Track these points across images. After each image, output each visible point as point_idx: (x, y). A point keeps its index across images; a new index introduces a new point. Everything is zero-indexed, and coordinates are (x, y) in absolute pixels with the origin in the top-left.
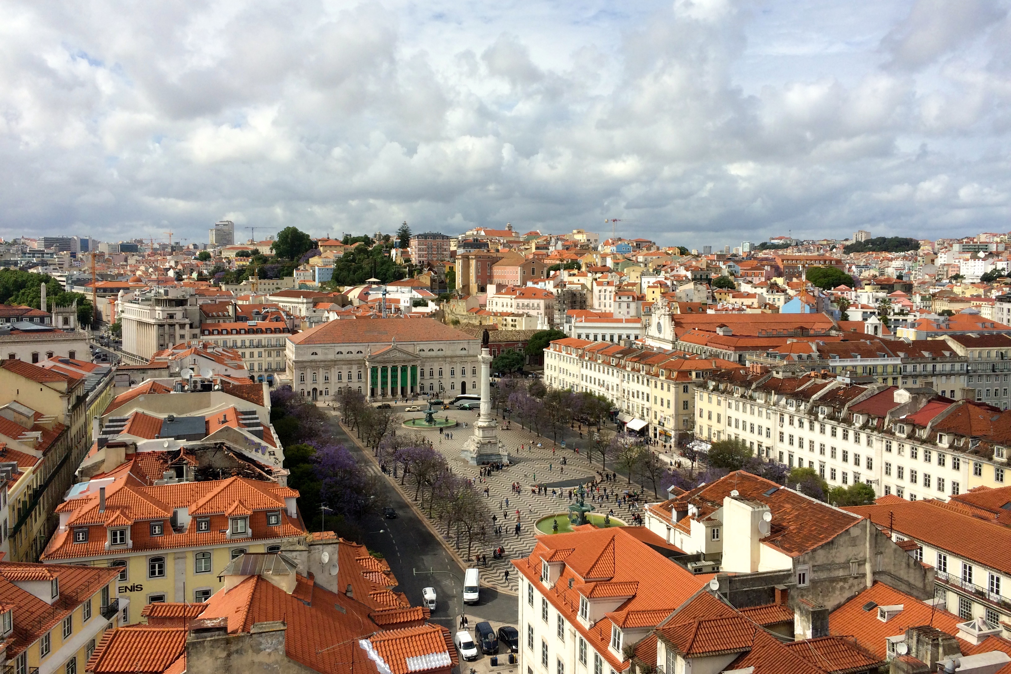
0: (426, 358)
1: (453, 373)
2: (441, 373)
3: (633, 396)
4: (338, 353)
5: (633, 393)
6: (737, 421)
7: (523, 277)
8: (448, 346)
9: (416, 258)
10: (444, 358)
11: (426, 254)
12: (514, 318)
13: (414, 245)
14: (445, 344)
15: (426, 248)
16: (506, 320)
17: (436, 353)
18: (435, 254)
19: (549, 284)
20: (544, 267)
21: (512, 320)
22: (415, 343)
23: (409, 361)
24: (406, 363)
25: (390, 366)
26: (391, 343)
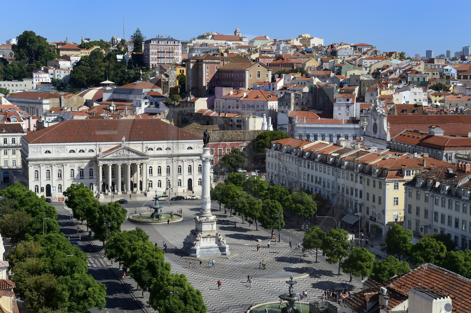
0: (154, 156)
1: (180, 170)
2: (168, 171)
3: (347, 193)
4: (70, 152)
5: (347, 190)
6: (443, 216)
7: (249, 80)
8: (175, 145)
9: (149, 61)
10: (171, 156)
11: (158, 58)
12: (239, 119)
13: (147, 49)
14: (173, 143)
15: (158, 52)
16: (232, 121)
17: (164, 152)
18: (167, 58)
19: (273, 86)
20: (268, 71)
21: (238, 121)
22: (144, 142)
23: (137, 159)
24: (135, 162)
25: (120, 164)
26: (121, 143)
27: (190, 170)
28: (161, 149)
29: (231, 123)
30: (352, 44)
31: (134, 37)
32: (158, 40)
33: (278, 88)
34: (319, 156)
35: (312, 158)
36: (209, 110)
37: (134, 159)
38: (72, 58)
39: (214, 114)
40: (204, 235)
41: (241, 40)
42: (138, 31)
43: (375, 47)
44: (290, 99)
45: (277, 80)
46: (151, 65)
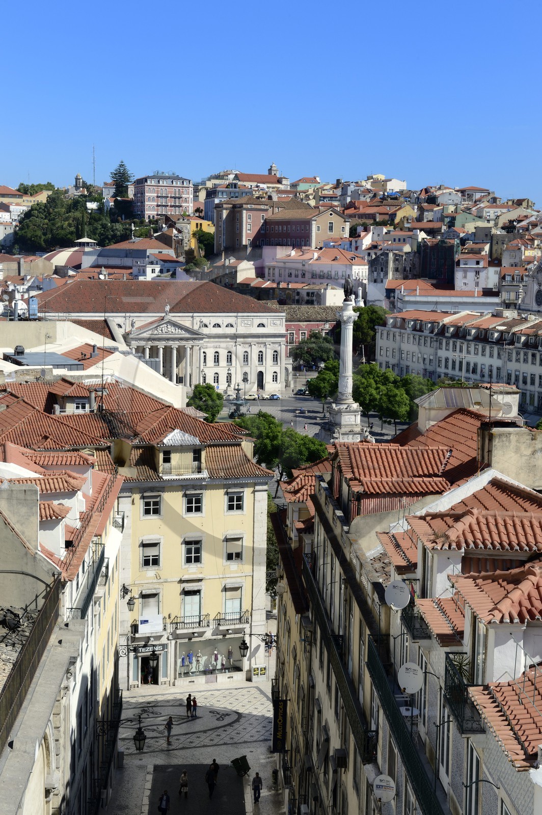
0: (210, 337)
1: (246, 359)
2: (229, 359)
3: (525, 382)
7: (317, 235)
8: (239, 320)
9: (143, 211)
10: (235, 337)
11: (158, 206)
12: (311, 291)
13: (140, 193)
14: (236, 317)
15: (158, 197)
16: (298, 294)
17: (223, 331)
18: (171, 206)
19: (356, 244)
20: (345, 221)
21: (308, 294)
22: (195, 314)
23: (187, 339)
24: (183, 343)
25: (161, 345)
26: (163, 315)
27: (261, 358)
28: (219, 326)
29: (297, 297)
30: (457, 188)
31: (116, 174)
32: (159, 177)
33: (364, 247)
34: (473, 331)
35: (460, 335)
36: (260, 279)
37: (181, 339)
38: (12, 208)
39: (267, 284)
40: (343, 430)
41: (279, 181)
42: (121, 166)
43: (493, 193)
44: (387, 262)
45: (363, 234)
46: (146, 216)
